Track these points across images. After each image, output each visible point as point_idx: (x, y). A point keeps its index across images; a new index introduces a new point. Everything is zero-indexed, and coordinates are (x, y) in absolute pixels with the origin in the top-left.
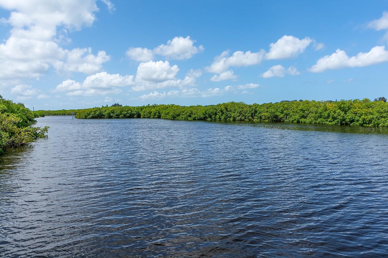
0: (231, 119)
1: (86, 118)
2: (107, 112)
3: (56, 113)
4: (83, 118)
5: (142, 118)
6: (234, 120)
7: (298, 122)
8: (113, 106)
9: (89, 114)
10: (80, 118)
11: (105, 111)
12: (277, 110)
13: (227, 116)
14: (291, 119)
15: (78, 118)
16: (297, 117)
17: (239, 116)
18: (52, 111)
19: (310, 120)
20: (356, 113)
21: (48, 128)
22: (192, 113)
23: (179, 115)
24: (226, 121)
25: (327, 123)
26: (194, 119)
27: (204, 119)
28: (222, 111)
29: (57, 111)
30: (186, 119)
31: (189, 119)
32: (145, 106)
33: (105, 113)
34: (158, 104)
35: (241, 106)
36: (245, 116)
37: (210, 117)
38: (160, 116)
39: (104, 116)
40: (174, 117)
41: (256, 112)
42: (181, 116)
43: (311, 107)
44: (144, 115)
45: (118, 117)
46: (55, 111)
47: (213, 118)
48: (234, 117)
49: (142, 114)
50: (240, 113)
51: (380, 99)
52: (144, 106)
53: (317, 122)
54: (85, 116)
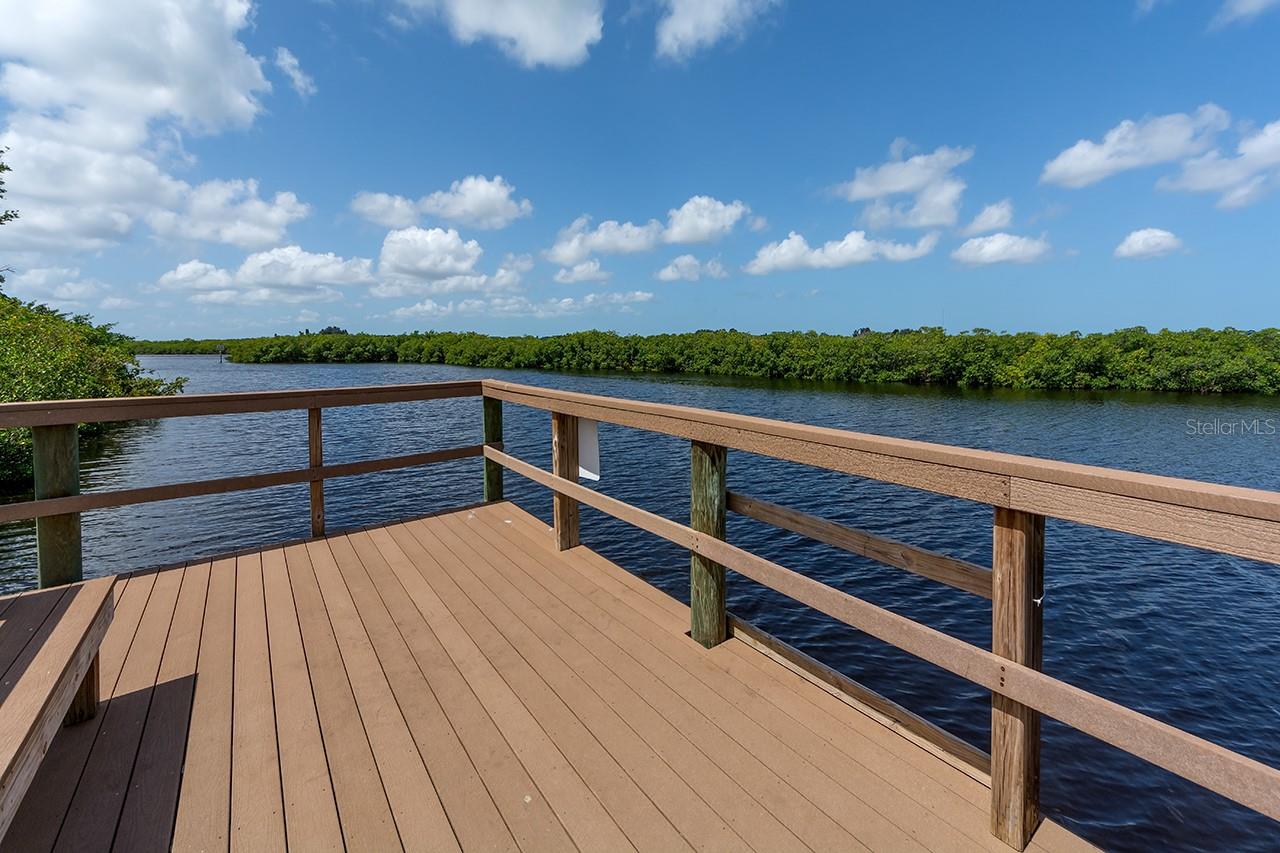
0: (591, 366)
1: (257, 361)
2: (314, 346)
3: (168, 347)
4: (249, 362)
5: (401, 362)
6: (597, 367)
7: (707, 372)
8: (323, 332)
9: (266, 352)
10: (241, 362)
11: (308, 345)
12: (673, 348)
13: (583, 359)
14: (696, 366)
15: (236, 362)
16: (706, 362)
17: (604, 360)
18: (156, 342)
19: (726, 368)
20: (792, 356)
21: (185, 381)
22: (512, 352)
23: (484, 357)
24: (580, 371)
25: (750, 373)
26: (518, 366)
27: (536, 366)
28: (573, 349)
29: (168, 342)
30: (500, 366)
31: (506, 364)
32: (408, 334)
33: (310, 349)
34: (439, 331)
35: (610, 339)
36: (617, 361)
37: (550, 360)
38: (443, 358)
39: (306, 356)
40: (473, 361)
41: (636, 352)
42: (490, 358)
43: (729, 344)
44: (407, 356)
45: (340, 359)
46: (164, 343)
47: (556, 364)
48: (595, 362)
49: (400, 352)
50: (608, 354)
51: (862, 331)
52: (404, 335)
53: (737, 372)
54: (256, 356)
